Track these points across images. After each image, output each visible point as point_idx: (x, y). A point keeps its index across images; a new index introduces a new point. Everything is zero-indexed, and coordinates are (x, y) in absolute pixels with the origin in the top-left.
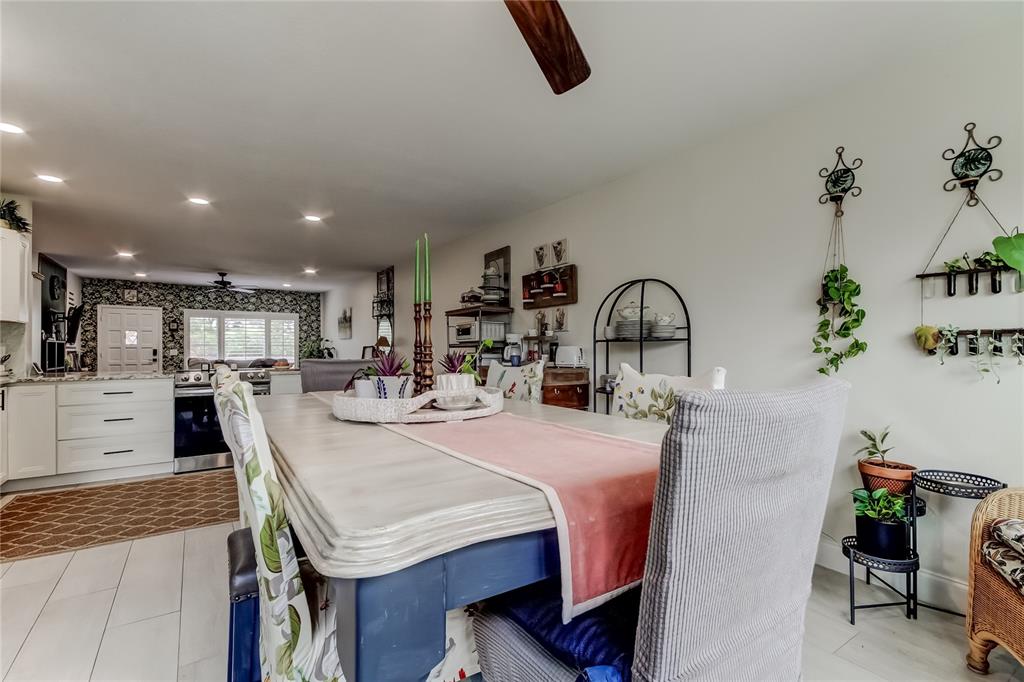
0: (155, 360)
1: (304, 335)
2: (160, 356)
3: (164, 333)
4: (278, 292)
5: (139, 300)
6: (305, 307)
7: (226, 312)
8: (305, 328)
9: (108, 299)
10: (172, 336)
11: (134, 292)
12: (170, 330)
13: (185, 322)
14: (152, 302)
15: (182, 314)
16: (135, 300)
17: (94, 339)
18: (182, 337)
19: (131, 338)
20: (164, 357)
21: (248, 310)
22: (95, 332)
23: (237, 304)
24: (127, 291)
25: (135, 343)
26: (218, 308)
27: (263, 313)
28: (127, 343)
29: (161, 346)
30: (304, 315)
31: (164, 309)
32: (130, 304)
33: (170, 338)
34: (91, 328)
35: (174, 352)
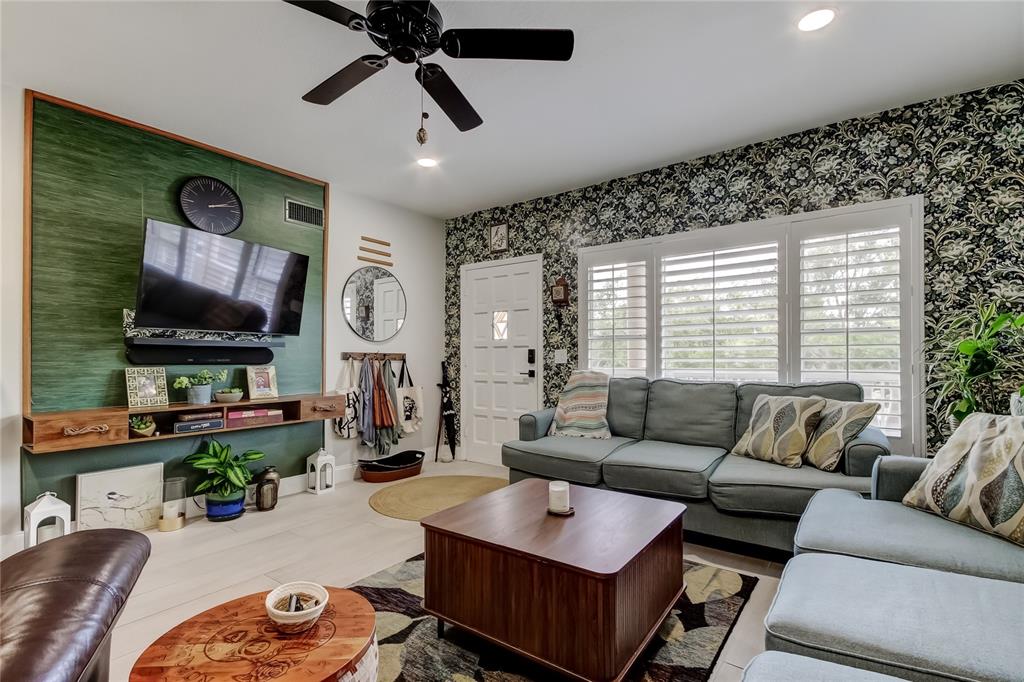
0: (532, 374)
1: (950, 284)
2: (539, 367)
3: (546, 312)
4: (832, 131)
5: (510, 245)
6: (954, 161)
7: (667, 239)
8: (957, 250)
9: (472, 253)
10: (559, 317)
11: (503, 229)
12: (555, 302)
13: (580, 282)
14: (528, 244)
15: (574, 262)
16: (504, 246)
17: (458, 331)
18: (575, 320)
19: (501, 330)
20: (547, 367)
21: (727, 222)
22: (459, 317)
23: (695, 211)
24: (494, 229)
25: (505, 337)
26: (646, 232)
27: (774, 219)
28: (496, 337)
29: (541, 341)
30: (949, 195)
31: (547, 256)
32: (498, 254)
33: (555, 324)
34: (453, 311)
35: (561, 356)
